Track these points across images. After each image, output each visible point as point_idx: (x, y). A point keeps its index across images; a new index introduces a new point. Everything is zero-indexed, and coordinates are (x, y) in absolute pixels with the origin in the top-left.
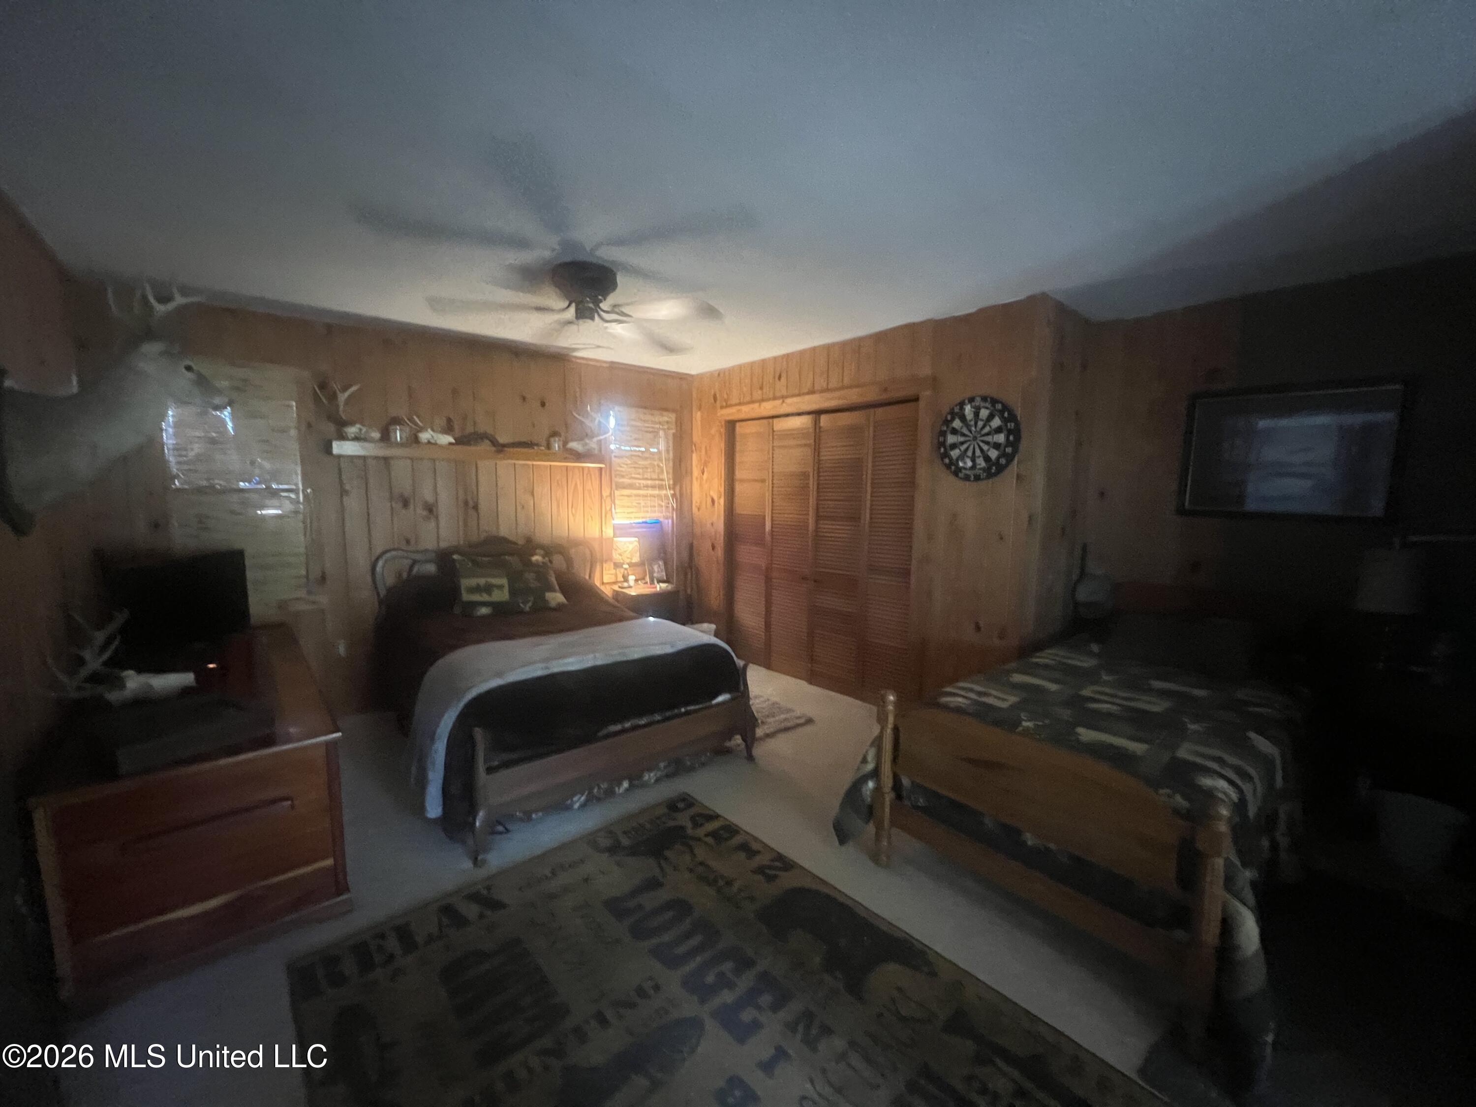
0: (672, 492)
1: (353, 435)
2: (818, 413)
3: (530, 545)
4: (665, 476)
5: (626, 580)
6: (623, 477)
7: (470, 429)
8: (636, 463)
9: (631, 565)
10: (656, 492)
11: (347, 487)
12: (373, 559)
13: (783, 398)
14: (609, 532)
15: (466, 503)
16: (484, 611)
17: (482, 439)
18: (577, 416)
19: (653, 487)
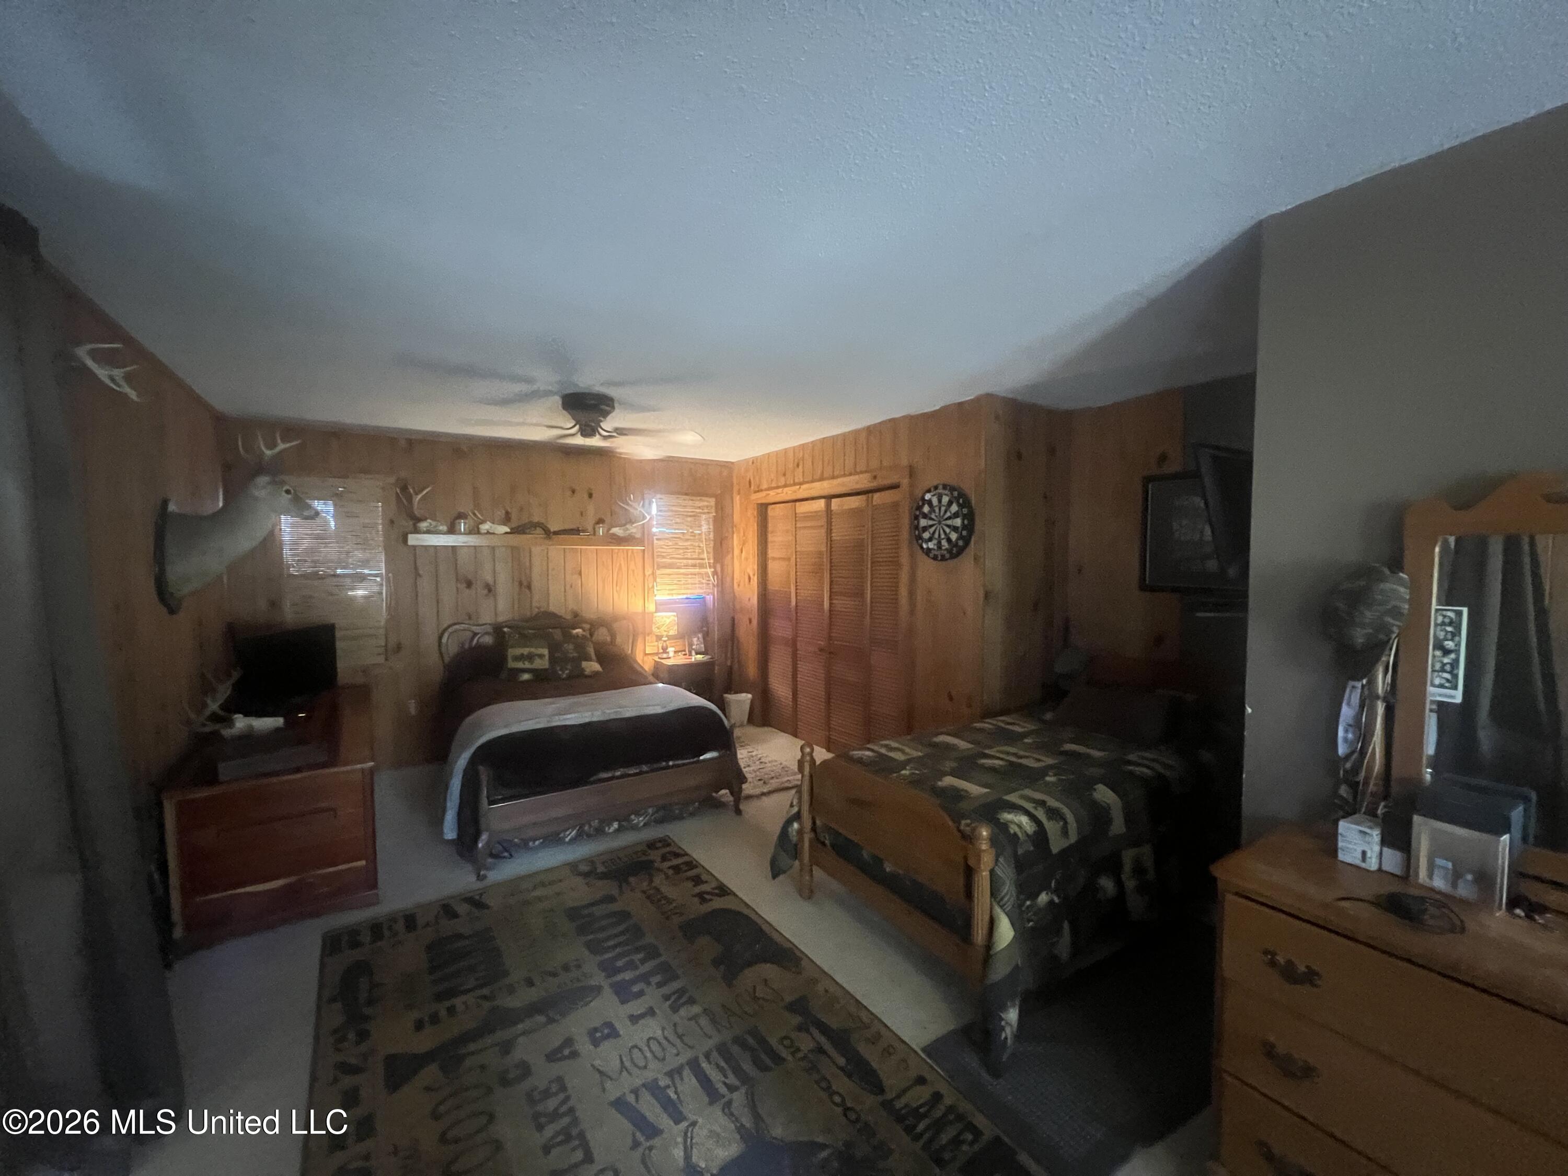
0: (713, 570)
1: (425, 529)
2: (829, 498)
3: (577, 619)
4: (705, 556)
5: (665, 650)
6: (664, 557)
7: (525, 520)
8: (676, 544)
9: (670, 638)
10: (697, 570)
11: (421, 572)
12: (440, 631)
13: (801, 484)
14: (651, 607)
15: (521, 584)
16: (526, 677)
17: (535, 527)
18: (621, 504)
19: (694, 566)
